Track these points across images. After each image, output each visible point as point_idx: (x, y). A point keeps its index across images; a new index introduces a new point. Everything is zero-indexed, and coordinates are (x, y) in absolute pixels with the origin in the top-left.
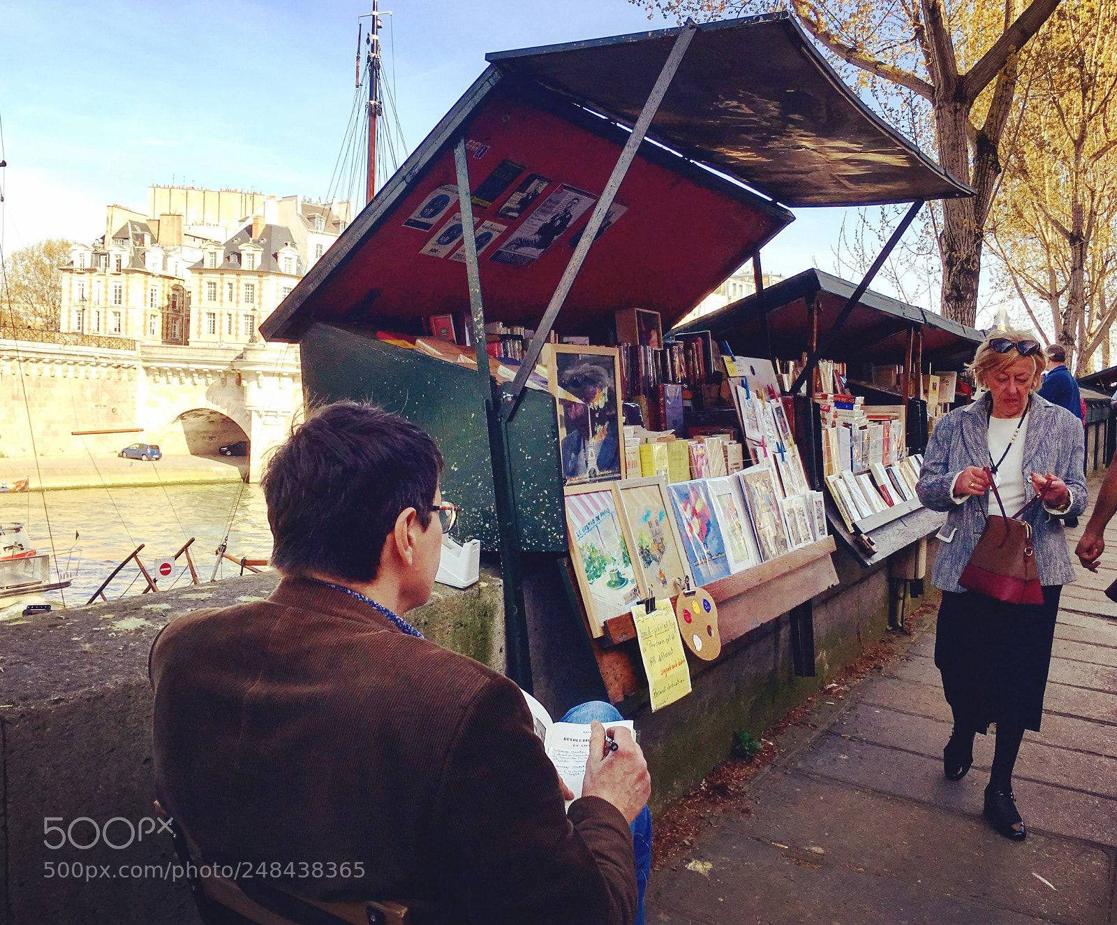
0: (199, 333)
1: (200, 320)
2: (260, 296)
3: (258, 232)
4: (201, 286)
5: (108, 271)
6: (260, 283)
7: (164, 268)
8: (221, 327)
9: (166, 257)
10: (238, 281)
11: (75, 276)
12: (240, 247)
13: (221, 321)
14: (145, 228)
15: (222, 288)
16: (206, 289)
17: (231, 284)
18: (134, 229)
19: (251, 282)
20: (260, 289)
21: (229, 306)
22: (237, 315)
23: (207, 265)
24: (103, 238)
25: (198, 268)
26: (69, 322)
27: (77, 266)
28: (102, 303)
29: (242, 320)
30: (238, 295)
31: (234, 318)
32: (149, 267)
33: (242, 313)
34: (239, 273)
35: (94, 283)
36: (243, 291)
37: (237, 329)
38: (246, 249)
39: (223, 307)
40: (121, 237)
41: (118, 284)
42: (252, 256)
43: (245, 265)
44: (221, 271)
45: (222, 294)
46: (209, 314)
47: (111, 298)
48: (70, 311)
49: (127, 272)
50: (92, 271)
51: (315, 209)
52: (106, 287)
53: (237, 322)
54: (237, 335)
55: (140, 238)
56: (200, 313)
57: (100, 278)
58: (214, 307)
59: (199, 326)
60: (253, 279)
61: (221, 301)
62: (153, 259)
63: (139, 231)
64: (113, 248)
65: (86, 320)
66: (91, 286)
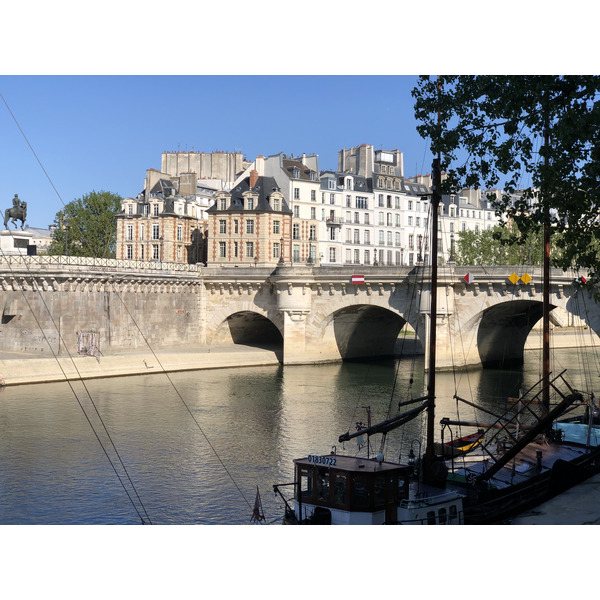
0: (214, 257)
1: (214, 247)
2: (258, 228)
3: (253, 183)
4: (215, 223)
5: (149, 216)
6: (258, 219)
7: (186, 212)
8: (230, 252)
9: (186, 204)
10: (242, 218)
11: (126, 222)
12: (243, 194)
13: (230, 247)
14: (169, 183)
15: (230, 223)
16: (218, 225)
17: (236, 221)
18: (164, 185)
19: (250, 218)
20: (258, 223)
21: (236, 237)
22: (241, 243)
23: (219, 208)
24: (144, 192)
25: (213, 211)
26: (122, 253)
27: (127, 212)
28: (145, 238)
29: (245, 246)
30: (242, 228)
31: (239, 245)
32: (177, 211)
33: (245, 241)
34: (243, 212)
35: (140, 226)
36: (245, 225)
37: (241, 253)
38: (247, 195)
39: (231, 237)
40: (156, 191)
41: (156, 225)
42: (251, 199)
43: (246, 207)
44: (229, 212)
45: (230, 228)
46: (221, 243)
47: (152, 235)
48: (122, 245)
49: (163, 216)
50: (137, 216)
51: (293, 163)
52: (148, 227)
53: (241, 248)
54: (241, 257)
55: (168, 192)
56: (214, 243)
57: (144, 222)
58: (225, 238)
59: (214, 252)
60: (252, 217)
61: (230, 233)
62: (179, 207)
63: (167, 187)
64: (153, 201)
65: (134, 252)
66: (137, 227)
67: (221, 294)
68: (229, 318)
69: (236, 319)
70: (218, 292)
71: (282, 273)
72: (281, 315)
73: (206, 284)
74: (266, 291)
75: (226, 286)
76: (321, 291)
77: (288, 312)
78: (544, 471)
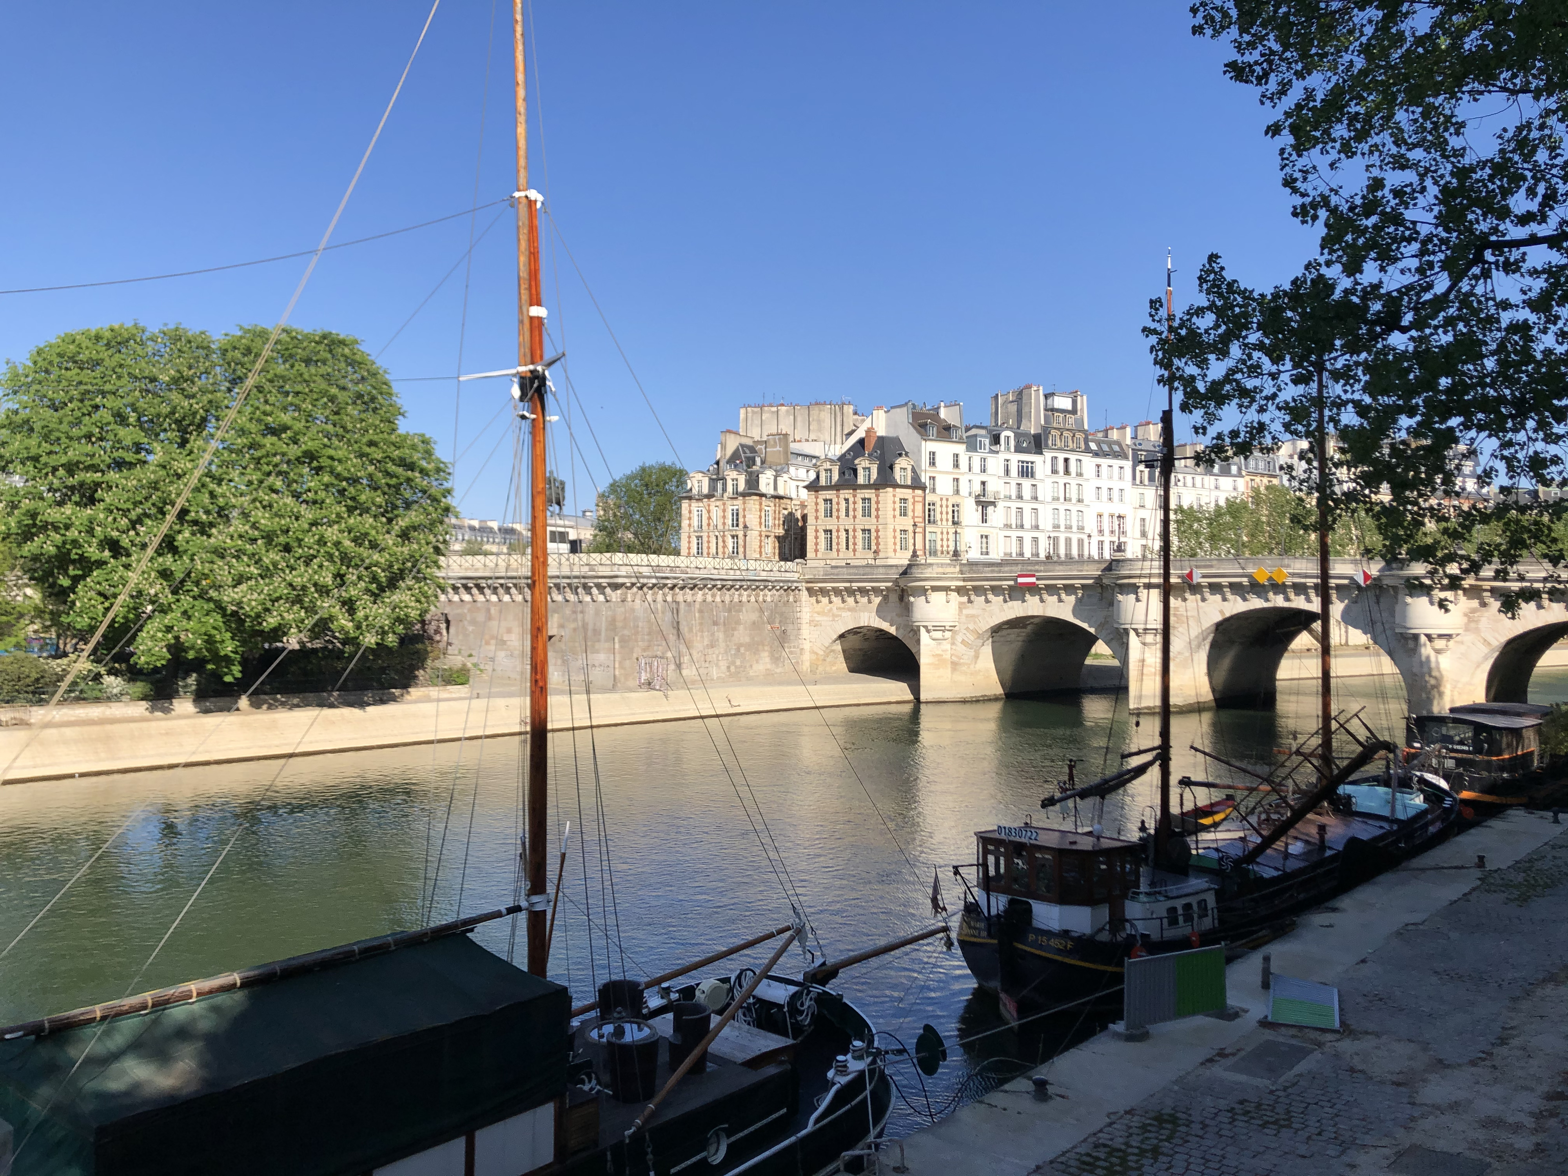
0: (816, 551)
1: (816, 538)
2: (877, 510)
3: (870, 445)
4: (817, 504)
5: (726, 495)
6: (877, 496)
7: (775, 488)
8: (838, 544)
9: (776, 477)
10: (855, 496)
11: (694, 504)
12: (856, 462)
13: (838, 537)
14: (752, 449)
15: (838, 504)
16: (822, 506)
17: (847, 500)
18: (745, 453)
19: (867, 496)
20: (878, 502)
21: (847, 523)
22: (854, 530)
23: (823, 482)
24: (718, 463)
25: (814, 487)
26: (689, 548)
27: (695, 491)
28: (720, 527)
29: (859, 534)
30: (855, 510)
31: (851, 533)
32: (763, 488)
33: (859, 528)
34: (855, 487)
35: (713, 509)
36: (859, 505)
37: (855, 544)
38: (862, 463)
39: (840, 523)
40: (733, 460)
41: (735, 508)
42: (867, 469)
43: (861, 480)
44: (837, 487)
45: (838, 510)
46: (826, 531)
47: (729, 522)
48: (689, 537)
49: (744, 495)
50: (709, 496)
51: (928, 416)
52: (724, 511)
53: (854, 537)
54: (854, 550)
55: (751, 462)
56: (817, 531)
57: (718, 503)
58: (831, 524)
59: (816, 544)
60: (869, 493)
61: (838, 517)
62: (765, 482)
63: (749, 455)
64: (731, 474)
65: (705, 545)
66: (709, 512)
67: (830, 602)
68: (842, 636)
69: (851, 637)
70: (825, 600)
71: (916, 572)
72: (916, 632)
73: (808, 589)
74: (894, 597)
75: (837, 592)
76: (973, 597)
77: (925, 627)
78: (1329, 853)
